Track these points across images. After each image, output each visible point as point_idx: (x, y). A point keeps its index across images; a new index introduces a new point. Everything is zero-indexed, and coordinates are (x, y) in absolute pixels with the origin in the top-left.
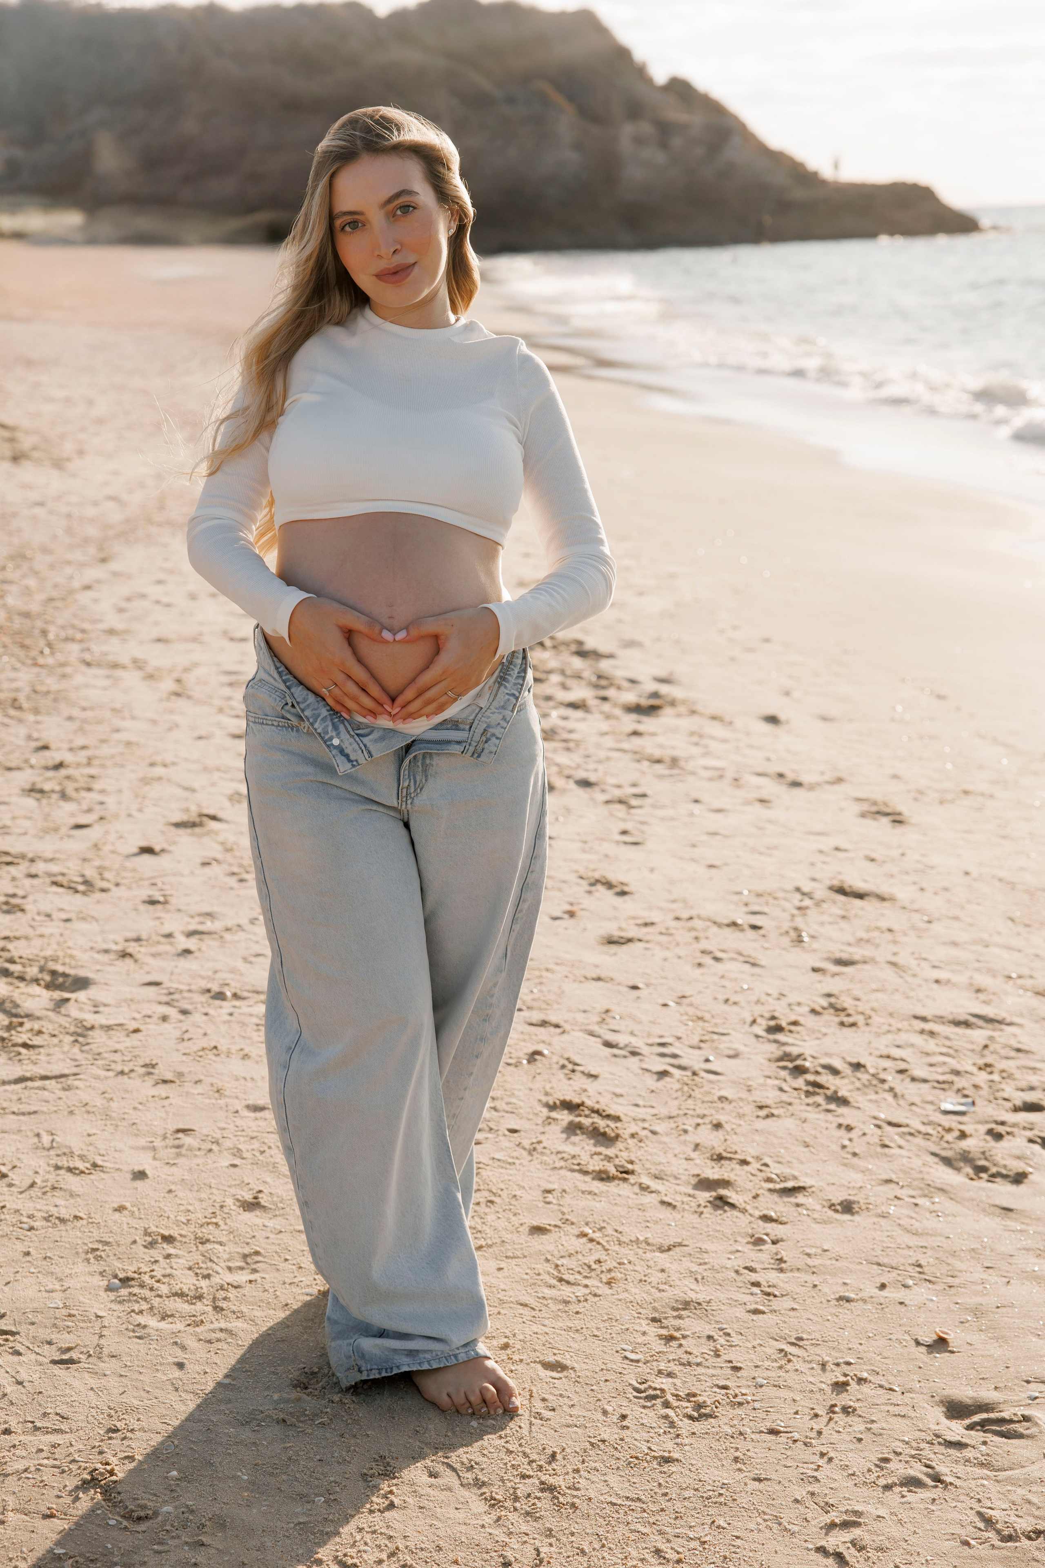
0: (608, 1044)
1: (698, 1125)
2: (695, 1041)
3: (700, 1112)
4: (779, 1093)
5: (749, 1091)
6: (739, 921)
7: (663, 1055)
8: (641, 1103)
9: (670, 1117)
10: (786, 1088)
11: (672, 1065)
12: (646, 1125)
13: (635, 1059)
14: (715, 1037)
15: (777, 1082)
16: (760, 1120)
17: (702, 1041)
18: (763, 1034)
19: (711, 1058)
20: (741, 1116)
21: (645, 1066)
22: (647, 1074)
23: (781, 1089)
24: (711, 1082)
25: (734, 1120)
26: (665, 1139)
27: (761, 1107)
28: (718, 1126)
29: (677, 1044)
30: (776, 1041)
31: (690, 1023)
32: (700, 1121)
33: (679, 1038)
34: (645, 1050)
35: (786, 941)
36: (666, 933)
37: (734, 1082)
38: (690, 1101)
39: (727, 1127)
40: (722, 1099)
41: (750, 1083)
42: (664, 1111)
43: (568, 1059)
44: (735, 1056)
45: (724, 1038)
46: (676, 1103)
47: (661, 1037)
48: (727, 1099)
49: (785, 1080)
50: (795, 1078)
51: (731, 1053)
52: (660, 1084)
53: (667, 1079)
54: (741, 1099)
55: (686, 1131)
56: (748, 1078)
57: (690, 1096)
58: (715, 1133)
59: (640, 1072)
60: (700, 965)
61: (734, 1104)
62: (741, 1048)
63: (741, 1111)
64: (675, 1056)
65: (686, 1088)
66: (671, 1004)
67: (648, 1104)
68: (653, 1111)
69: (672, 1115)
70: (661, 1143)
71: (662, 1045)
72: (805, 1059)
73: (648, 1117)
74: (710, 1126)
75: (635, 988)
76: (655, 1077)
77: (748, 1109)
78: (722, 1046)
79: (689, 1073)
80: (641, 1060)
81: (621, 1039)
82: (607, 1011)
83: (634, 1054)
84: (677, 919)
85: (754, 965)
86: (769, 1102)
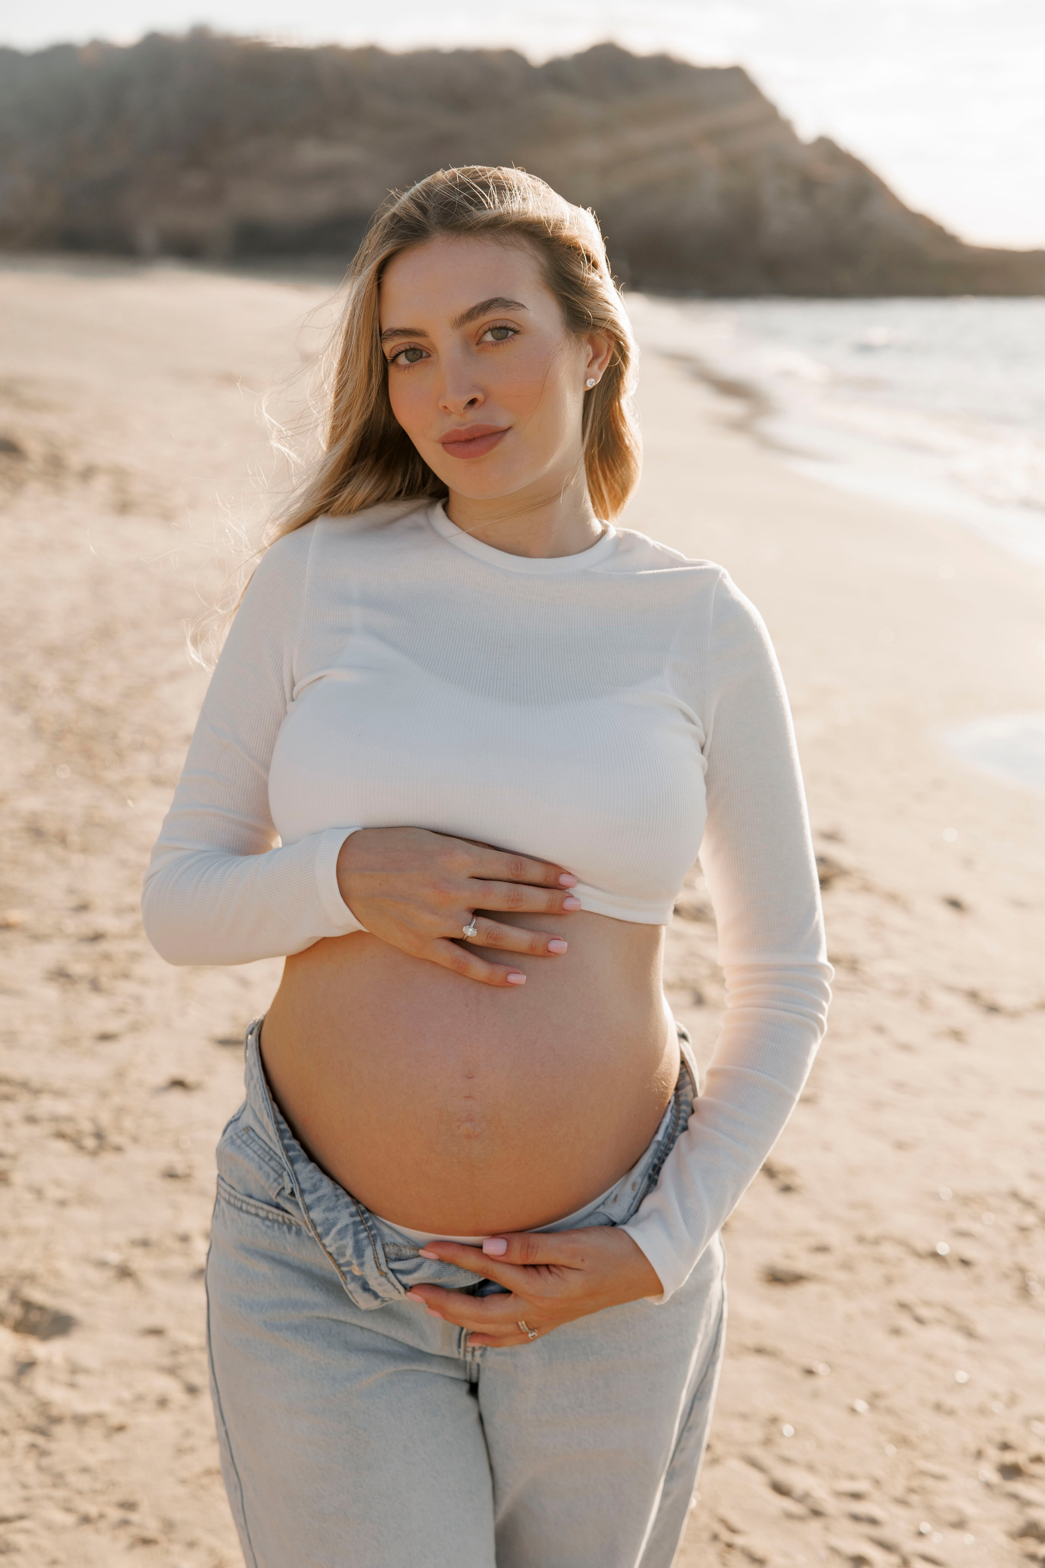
0: (780, 1489)
2: (898, 1488)
6: (943, 1248)
7: (856, 1518)
11: (872, 1541)
13: (815, 1525)
14: (929, 1483)
17: (912, 1490)
18: (994, 1477)
19: (925, 1527)
21: (832, 1542)
22: (841, 1562)
29: (875, 1495)
30: (1014, 1497)
31: (891, 1450)
33: (877, 1482)
34: (831, 1505)
35: (1007, 1290)
36: (847, 1266)
43: (724, 1522)
44: (960, 1524)
45: (942, 1486)
51: (952, 1517)
59: (824, 1553)
60: (896, 1332)
62: (970, 1510)
64: (873, 1521)
66: (861, 1406)
71: (856, 1496)
75: (810, 1372)
78: (940, 1502)
79: (897, 1560)
80: (827, 1529)
81: (799, 1480)
82: (774, 1420)
83: (817, 1513)
84: (861, 1240)
85: (970, 1334)
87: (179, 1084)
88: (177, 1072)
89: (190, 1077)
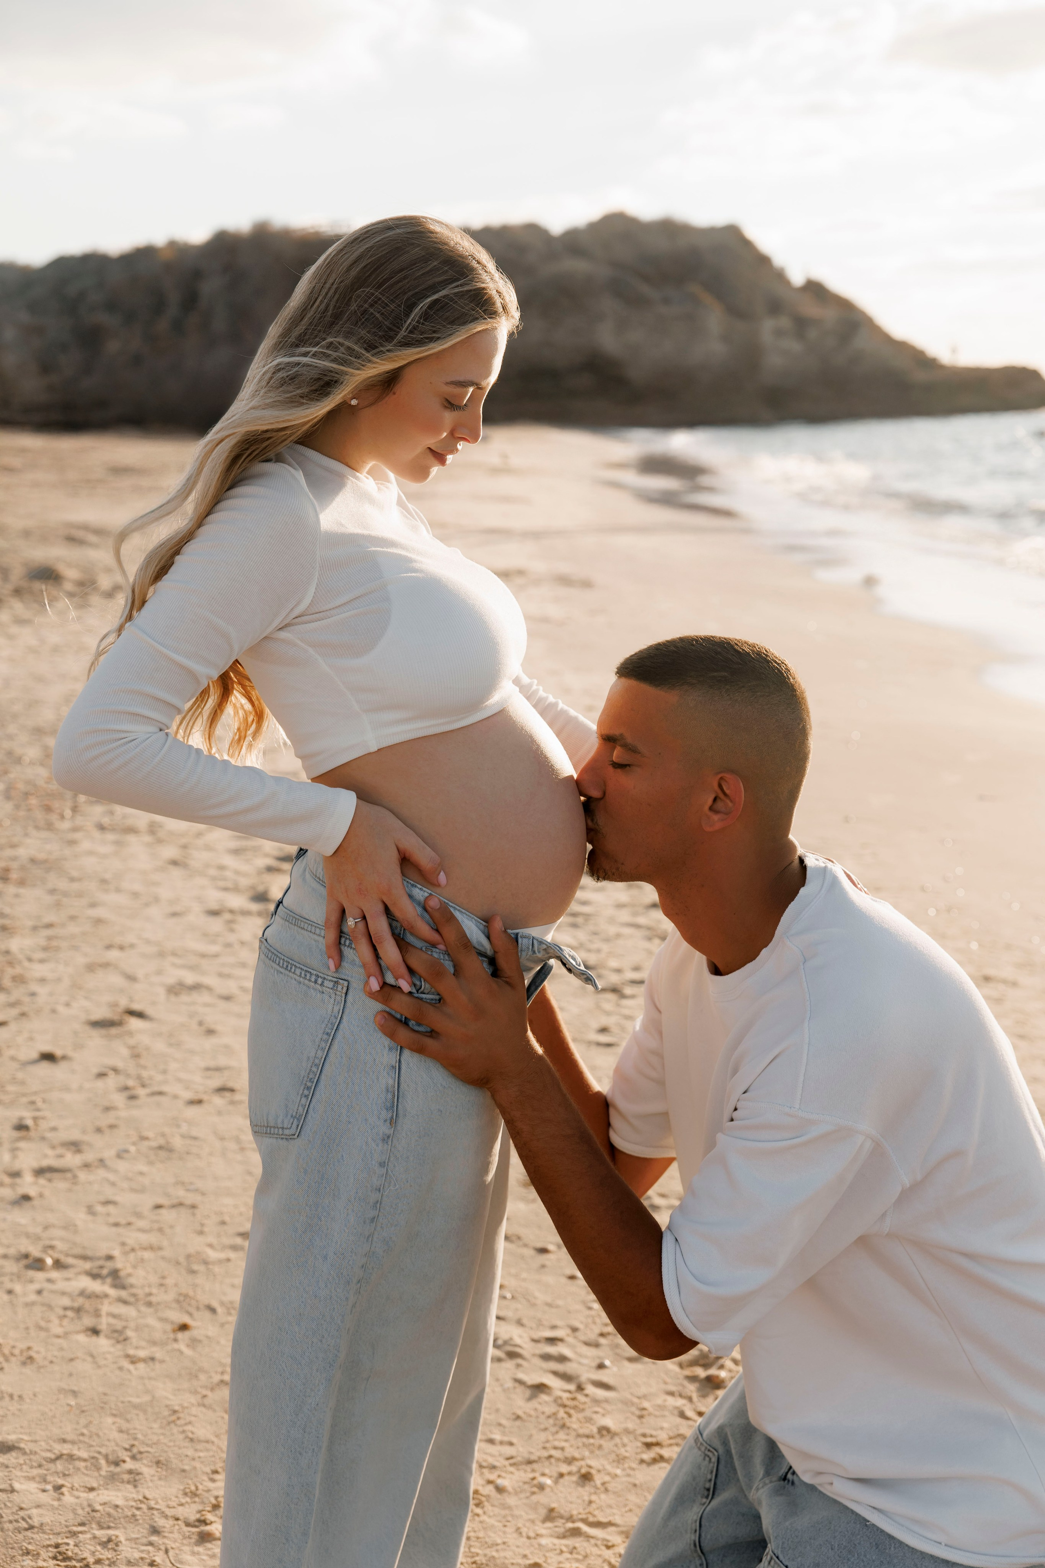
1: (561, 1475)
3: (570, 1452)
4: (679, 1420)
5: (641, 1417)
7: (547, 1357)
8: (497, 1437)
9: (530, 1462)
10: (690, 1413)
11: (555, 1373)
12: (492, 1477)
13: (509, 1364)
15: (680, 1402)
16: (644, 1466)
19: (607, 1363)
20: (620, 1460)
21: (521, 1376)
22: (520, 1389)
23: (682, 1415)
24: (596, 1401)
25: (609, 1467)
26: (511, 1501)
27: (649, 1445)
28: (586, 1478)
29: (570, 1340)
32: (564, 1468)
33: (575, 1330)
34: (527, 1349)
37: (626, 1403)
38: (562, 1435)
39: (598, 1479)
40: (604, 1431)
41: (646, 1404)
42: (521, 1450)
46: (543, 1436)
47: (554, 1327)
48: (608, 1430)
49: (690, 1399)
50: (704, 1396)
52: (529, 1407)
53: (544, 1397)
54: (627, 1431)
55: (541, 1487)
56: (644, 1397)
57: (563, 1426)
58: (580, 1489)
59: (510, 1384)
61: (617, 1440)
63: (622, 1451)
64: (562, 1359)
65: (561, 1413)
67: (506, 1439)
68: (508, 1451)
69: (533, 1458)
70: (504, 1506)
71: (552, 1341)
72: (722, 1367)
73: (500, 1462)
74: (575, 1478)
76: (528, 1393)
77: (632, 1448)
79: (572, 1387)
83: (512, 1355)
86: (662, 1436)
87: (48, 1057)
88: (47, 1048)
89: (58, 1052)
